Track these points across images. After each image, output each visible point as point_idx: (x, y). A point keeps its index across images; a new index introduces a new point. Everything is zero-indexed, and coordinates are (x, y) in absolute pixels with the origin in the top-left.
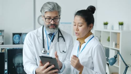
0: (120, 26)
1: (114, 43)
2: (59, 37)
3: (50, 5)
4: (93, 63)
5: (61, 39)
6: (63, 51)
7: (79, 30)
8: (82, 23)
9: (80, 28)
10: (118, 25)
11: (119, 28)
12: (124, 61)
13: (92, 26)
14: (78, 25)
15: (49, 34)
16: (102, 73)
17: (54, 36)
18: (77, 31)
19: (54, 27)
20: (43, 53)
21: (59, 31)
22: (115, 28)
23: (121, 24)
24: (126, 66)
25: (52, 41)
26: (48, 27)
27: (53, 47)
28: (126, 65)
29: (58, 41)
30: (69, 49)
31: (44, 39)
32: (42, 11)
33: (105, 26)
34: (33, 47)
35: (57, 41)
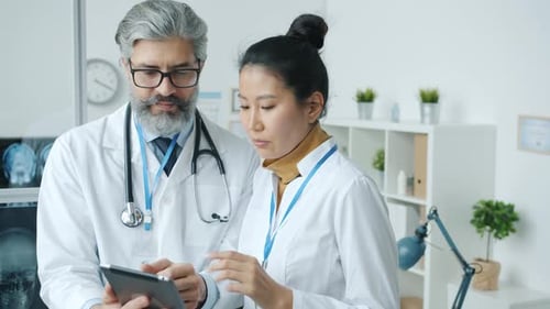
0: (427, 108)
1: (402, 178)
2: (197, 153)
3: (157, 10)
4: (339, 261)
5: (207, 163)
6: (214, 216)
7: (263, 128)
8: (272, 97)
9: (270, 119)
10: (417, 102)
11: (423, 115)
12: (455, 250)
13: (318, 101)
14: (257, 107)
15: (154, 141)
16: (382, 304)
17: (177, 149)
18: (257, 131)
19: (174, 109)
20: (127, 225)
21: (201, 127)
22: (403, 116)
23: (429, 99)
24: (465, 269)
25: (167, 170)
26: (148, 107)
27: (173, 195)
28: (465, 265)
29: (195, 171)
30: (240, 203)
31: (133, 160)
32: (122, 38)
33: (364, 105)
34: (83, 197)
35: (190, 173)
